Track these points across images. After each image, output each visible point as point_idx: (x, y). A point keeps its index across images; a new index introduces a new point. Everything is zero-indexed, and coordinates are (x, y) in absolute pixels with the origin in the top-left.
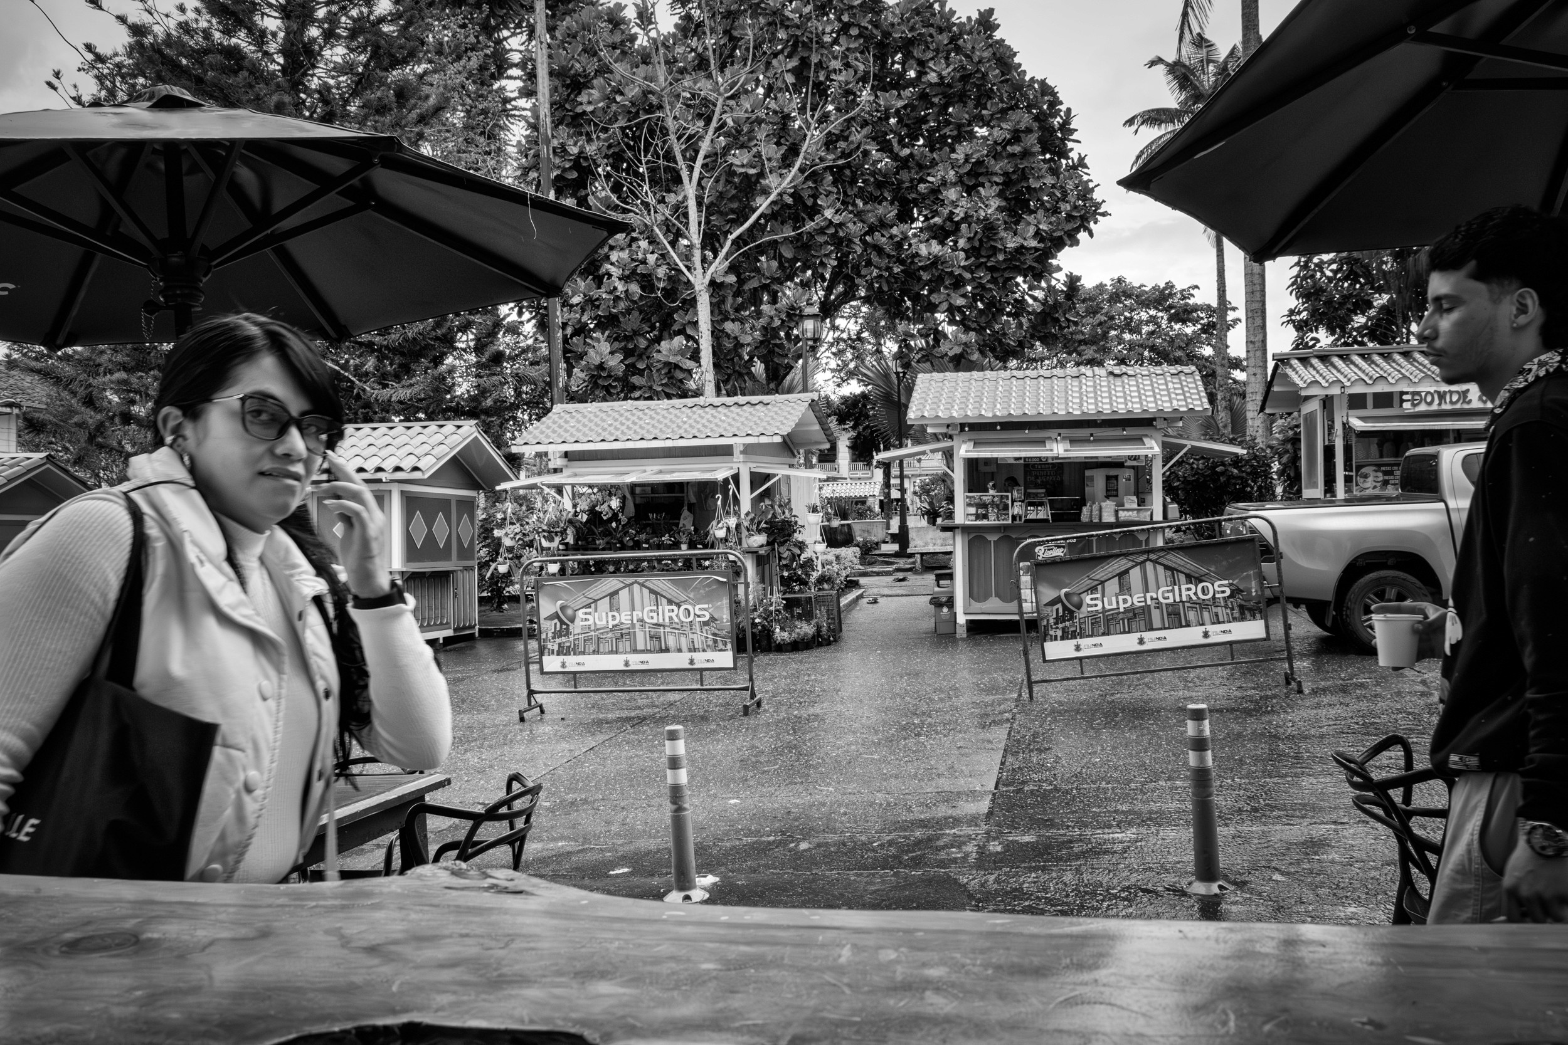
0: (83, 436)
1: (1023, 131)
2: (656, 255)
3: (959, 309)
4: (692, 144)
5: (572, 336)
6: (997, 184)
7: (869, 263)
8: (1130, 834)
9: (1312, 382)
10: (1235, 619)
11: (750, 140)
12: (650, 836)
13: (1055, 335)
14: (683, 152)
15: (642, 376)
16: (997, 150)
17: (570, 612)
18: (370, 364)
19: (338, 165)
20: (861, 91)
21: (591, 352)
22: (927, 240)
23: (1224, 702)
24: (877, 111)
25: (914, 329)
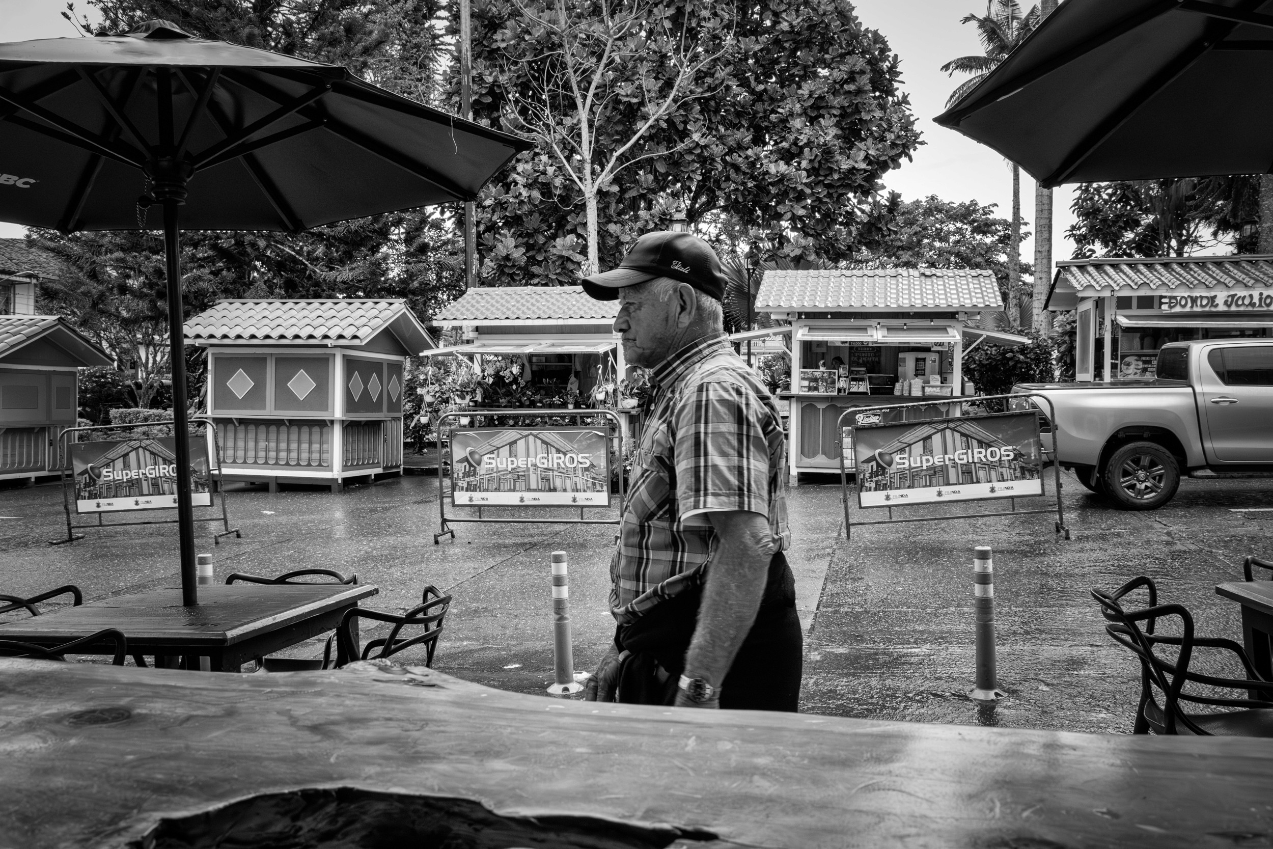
0: (88, 303)
1: (858, 73)
2: (554, 168)
3: (800, 218)
4: (586, 76)
5: (484, 232)
6: (835, 116)
7: (728, 179)
8: (924, 649)
9: (1088, 286)
10: (1016, 478)
11: (633, 74)
12: (537, 639)
13: (878, 242)
14: (579, 83)
15: (541, 266)
16: (836, 88)
17: (477, 457)
18: (320, 250)
19: (298, 89)
20: (726, 36)
21: (499, 246)
22: (776, 161)
23: (1005, 545)
24: (739, 53)
25: (763, 233)
